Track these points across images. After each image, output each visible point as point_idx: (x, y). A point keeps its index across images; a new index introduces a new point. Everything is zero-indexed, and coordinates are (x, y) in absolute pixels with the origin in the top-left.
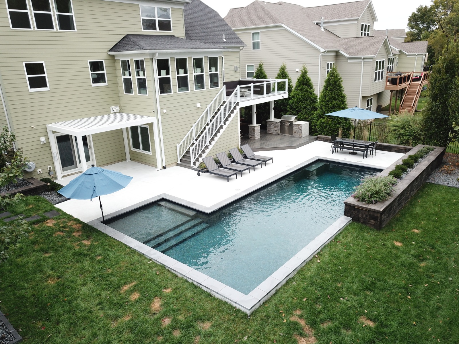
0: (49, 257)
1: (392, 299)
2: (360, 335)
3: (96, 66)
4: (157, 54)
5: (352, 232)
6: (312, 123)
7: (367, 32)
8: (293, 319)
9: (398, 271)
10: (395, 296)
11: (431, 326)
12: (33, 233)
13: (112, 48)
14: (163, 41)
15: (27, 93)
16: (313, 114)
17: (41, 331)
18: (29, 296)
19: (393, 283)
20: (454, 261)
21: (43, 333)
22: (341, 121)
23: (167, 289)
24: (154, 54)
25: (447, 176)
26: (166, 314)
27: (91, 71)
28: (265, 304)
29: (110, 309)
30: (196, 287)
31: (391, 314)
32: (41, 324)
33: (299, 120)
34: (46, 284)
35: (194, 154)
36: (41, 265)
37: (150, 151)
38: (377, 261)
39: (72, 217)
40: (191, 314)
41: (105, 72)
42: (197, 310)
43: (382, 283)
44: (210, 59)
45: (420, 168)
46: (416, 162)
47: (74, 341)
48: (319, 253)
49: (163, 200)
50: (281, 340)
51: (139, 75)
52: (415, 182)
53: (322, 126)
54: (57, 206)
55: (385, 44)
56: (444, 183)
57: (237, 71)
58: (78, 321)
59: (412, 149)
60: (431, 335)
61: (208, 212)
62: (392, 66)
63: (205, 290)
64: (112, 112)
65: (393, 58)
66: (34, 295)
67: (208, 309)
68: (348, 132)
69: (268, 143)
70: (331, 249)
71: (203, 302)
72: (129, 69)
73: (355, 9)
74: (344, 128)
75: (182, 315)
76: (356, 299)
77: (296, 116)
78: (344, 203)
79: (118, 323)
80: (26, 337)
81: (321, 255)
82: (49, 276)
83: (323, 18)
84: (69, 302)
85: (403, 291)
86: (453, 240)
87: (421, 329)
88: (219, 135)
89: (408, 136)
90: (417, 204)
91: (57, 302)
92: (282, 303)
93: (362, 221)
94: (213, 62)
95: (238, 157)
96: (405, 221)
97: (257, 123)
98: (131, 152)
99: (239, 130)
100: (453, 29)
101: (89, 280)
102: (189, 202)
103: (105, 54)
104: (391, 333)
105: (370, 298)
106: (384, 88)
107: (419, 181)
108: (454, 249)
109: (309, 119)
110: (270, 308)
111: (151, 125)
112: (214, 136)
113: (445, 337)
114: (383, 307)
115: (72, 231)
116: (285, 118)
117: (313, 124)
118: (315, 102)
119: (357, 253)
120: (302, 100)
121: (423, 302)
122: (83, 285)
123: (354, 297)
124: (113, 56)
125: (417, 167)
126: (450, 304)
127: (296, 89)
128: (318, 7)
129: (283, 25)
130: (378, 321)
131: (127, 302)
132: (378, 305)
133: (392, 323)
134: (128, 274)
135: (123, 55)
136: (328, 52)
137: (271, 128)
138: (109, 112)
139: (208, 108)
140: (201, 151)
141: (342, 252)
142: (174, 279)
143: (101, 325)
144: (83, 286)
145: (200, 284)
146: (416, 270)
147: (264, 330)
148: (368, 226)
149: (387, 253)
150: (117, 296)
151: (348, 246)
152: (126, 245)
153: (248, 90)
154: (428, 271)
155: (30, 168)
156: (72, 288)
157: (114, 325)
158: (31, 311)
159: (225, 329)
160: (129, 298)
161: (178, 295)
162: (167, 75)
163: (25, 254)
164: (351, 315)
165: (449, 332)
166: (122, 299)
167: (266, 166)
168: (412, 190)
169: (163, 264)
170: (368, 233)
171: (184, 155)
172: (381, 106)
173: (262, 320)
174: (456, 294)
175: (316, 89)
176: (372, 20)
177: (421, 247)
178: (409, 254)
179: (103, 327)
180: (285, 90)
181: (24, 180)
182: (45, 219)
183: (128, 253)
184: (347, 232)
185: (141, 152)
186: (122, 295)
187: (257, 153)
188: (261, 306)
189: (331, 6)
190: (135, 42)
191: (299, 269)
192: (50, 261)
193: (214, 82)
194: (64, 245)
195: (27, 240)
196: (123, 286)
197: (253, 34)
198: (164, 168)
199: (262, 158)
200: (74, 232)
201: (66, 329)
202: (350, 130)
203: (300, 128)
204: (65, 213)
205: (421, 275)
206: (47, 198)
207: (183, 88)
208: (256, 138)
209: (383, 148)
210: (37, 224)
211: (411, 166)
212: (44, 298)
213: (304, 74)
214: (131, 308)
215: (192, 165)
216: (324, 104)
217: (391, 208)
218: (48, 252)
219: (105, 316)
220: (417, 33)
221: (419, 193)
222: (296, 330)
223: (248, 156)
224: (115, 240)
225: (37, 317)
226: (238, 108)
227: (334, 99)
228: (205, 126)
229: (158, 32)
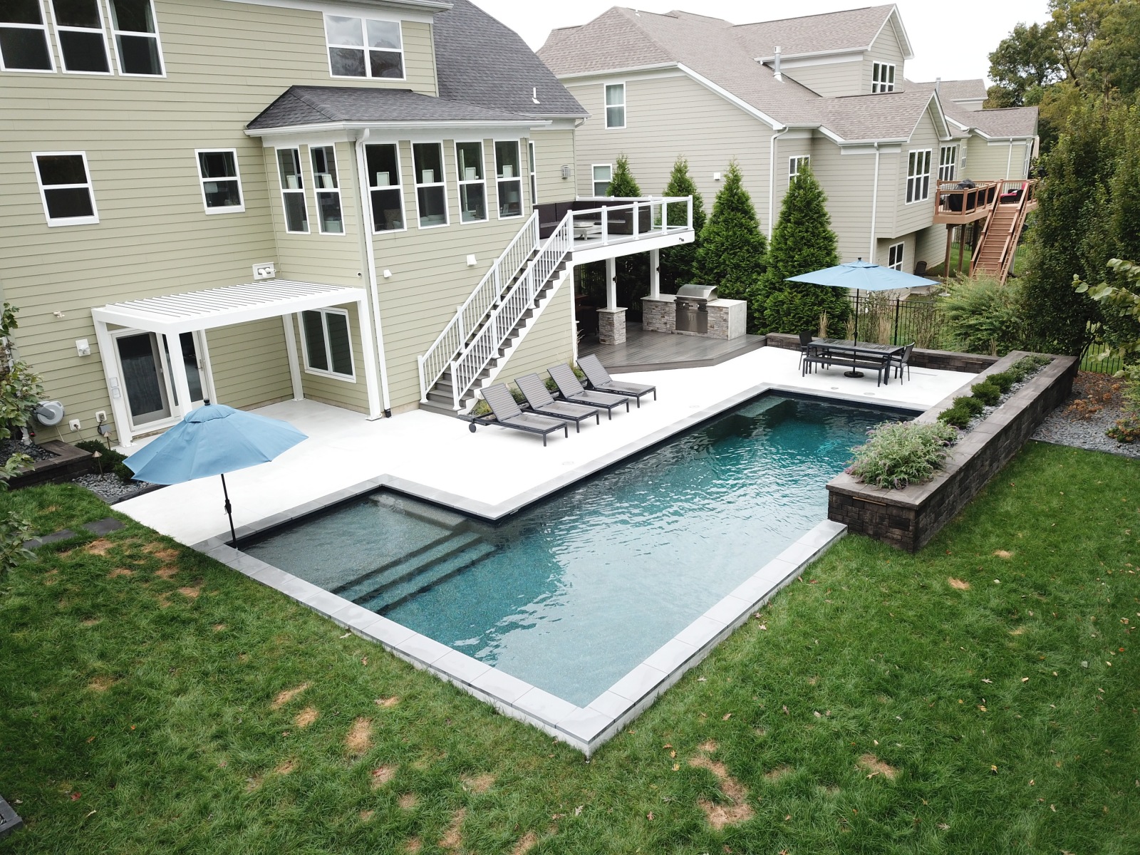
0: (95, 629)
1: (941, 712)
2: (859, 799)
3: (216, 164)
4: (367, 132)
5: (848, 559)
6: (753, 304)
7: (887, 84)
8: (696, 763)
9: (958, 649)
10: (947, 706)
11: (1035, 775)
12: (55, 572)
13: (255, 120)
14: (381, 102)
15: (43, 229)
16: (755, 281)
17: (69, 804)
18: (42, 719)
19: (943, 676)
20: (1095, 623)
21: (75, 807)
22: (824, 297)
23: (387, 699)
24: (358, 133)
25: (1083, 424)
26: (382, 758)
27: (204, 176)
28: (628, 730)
29: (244, 748)
30: (458, 692)
31: (937, 748)
32: (70, 788)
33: (722, 296)
34: (85, 691)
35: (460, 379)
36: (74, 646)
37: (351, 374)
38: (906, 624)
39: (155, 532)
40: (446, 756)
41: (238, 178)
42: (460, 747)
43: (917, 675)
44: (500, 146)
45: (1015, 405)
46: (1005, 390)
47: (152, 825)
48: (764, 607)
49: (383, 489)
50: (666, 812)
51: (322, 186)
52: (1003, 438)
53: (778, 312)
54: (118, 508)
55: (932, 109)
56: (1075, 441)
57: (569, 179)
58: (163, 778)
59: (996, 361)
60: (1033, 795)
61: (494, 515)
62: (952, 167)
63: (482, 700)
64: (257, 277)
65: (954, 148)
66: (54, 718)
67: (487, 743)
68: (841, 325)
69: (647, 352)
70: (793, 598)
71: (475, 727)
72: (299, 172)
73: (857, 28)
74: (831, 315)
75: (424, 759)
76: (851, 715)
77: (714, 287)
78: (828, 487)
79: (263, 781)
80: (33, 818)
81: (769, 613)
82: (92, 674)
83: (778, 50)
84: (143, 734)
85: (969, 693)
86: (1094, 573)
87: (1012, 782)
88: (522, 332)
89: (989, 332)
90: (1006, 490)
91: (112, 733)
92: (670, 725)
93: (871, 532)
94: (507, 154)
95: (570, 386)
96: (977, 530)
97: (618, 305)
98: (306, 378)
99: (574, 323)
100: (1101, 81)
101: (194, 680)
102: (446, 494)
103: (239, 135)
104: (936, 793)
105: (885, 711)
106: (931, 219)
107: (1011, 434)
108: (1095, 594)
109: (745, 295)
110: (642, 738)
111: (353, 307)
112: (510, 334)
113: (1068, 800)
114: (919, 733)
115: (154, 566)
116: (688, 292)
117: (756, 306)
118: (762, 253)
119: (858, 606)
120: (727, 248)
121: (1017, 719)
122: (178, 693)
123: (848, 710)
124: (258, 140)
125: (1007, 403)
126: (1081, 723)
127: (714, 222)
128: (768, 24)
129: (680, 66)
130: (904, 763)
131: (287, 730)
132: (907, 727)
133: (939, 767)
134: (290, 664)
135: (281, 137)
136: (792, 130)
137: (653, 318)
138: (248, 278)
139: (496, 266)
140: (479, 371)
141: (822, 604)
142: (404, 676)
143: (219, 786)
144: (178, 695)
145: (470, 685)
146: (1002, 645)
147: (624, 791)
148: (887, 542)
149: (932, 606)
150: (262, 716)
151: (835, 590)
152: (287, 598)
153: (596, 224)
154: (1029, 647)
155: (50, 415)
156: (150, 700)
157: (252, 787)
158: (46, 755)
159: (527, 789)
160: (291, 722)
161: (413, 711)
162: (392, 183)
163: (33, 620)
164: (839, 751)
165: (1079, 790)
166: (273, 725)
167: (639, 407)
168: (994, 459)
169: (378, 640)
170: (885, 559)
171: (436, 384)
172: (925, 264)
173: (621, 766)
174: (1097, 699)
175: (762, 222)
176: (899, 55)
177: (1015, 591)
178: (985, 608)
179: (225, 790)
180: (686, 224)
181: (37, 446)
182: (86, 538)
183: (293, 614)
184: (833, 558)
185: (330, 376)
186: (275, 716)
187: (617, 378)
188: (618, 734)
189: (798, 21)
190: (313, 103)
191: (715, 645)
192: (97, 636)
193: (510, 204)
194: (132, 600)
195: (40, 589)
196: (277, 695)
197: (608, 88)
198: (387, 414)
199: (629, 389)
200: (158, 569)
201: (134, 797)
202: (847, 321)
203: (725, 317)
204: (138, 523)
205: (1013, 656)
206: (93, 489)
207: (432, 217)
208: (617, 343)
209: (927, 361)
210: (65, 551)
211: (993, 401)
212: (77, 724)
213: (733, 183)
214: (297, 745)
215: (457, 407)
216: (781, 255)
217: (942, 501)
218: (91, 617)
219: (230, 765)
220: (1015, 90)
221: (1013, 466)
222: (704, 788)
223: (595, 384)
224: (261, 584)
225: (60, 770)
226: (570, 266)
227: (805, 244)
228: (489, 312)
229: (369, 80)
